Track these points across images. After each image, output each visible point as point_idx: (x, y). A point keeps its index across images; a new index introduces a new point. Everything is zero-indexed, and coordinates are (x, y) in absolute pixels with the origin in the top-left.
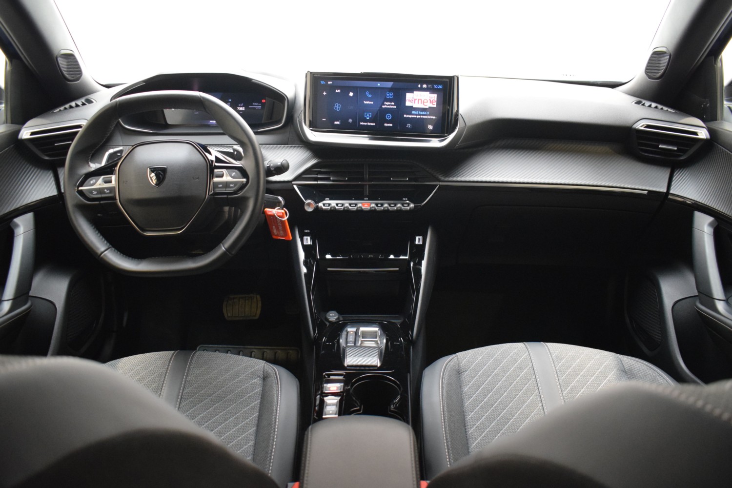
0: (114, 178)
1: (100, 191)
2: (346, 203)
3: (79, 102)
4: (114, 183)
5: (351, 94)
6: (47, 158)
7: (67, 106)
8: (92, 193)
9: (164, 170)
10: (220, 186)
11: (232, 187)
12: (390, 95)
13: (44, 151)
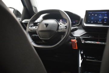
0: (37, 27)
2: (93, 42)
5: (96, 15)
8: (32, 29)
12: (106, 15)
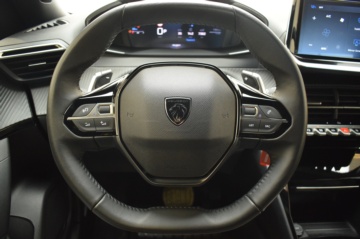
0: (112, 107)
1: (95, 123)
3: (51, 23)
4: (112, 114)
6: (20, 80)
7: (39, 27)
8: (84, 126)
9: (187, 103)
10: (251, 125)
11: (267, 129)
13: (17, 73)
